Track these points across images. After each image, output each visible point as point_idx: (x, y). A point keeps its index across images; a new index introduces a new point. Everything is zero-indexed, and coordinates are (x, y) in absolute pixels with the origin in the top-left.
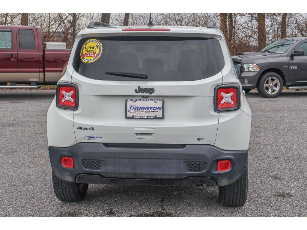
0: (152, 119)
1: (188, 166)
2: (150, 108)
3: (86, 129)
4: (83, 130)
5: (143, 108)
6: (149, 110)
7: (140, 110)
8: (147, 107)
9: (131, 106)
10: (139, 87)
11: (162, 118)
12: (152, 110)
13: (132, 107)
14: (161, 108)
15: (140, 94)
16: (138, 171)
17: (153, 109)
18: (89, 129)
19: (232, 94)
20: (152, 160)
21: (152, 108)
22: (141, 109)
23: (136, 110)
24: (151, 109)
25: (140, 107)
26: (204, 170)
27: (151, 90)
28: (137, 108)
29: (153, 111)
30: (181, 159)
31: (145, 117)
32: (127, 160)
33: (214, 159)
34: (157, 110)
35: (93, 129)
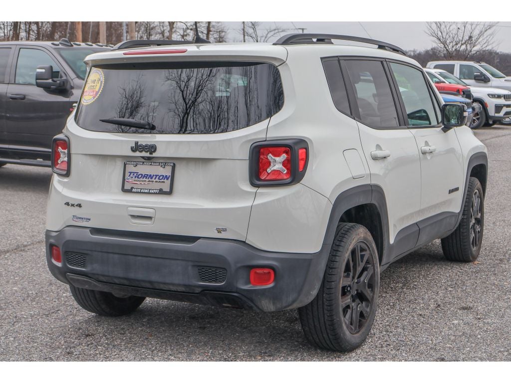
0: (154, 193)
1: (199, 272)
2: (154, 177)
3: (73, 205)
4: (70, 206)
5: (146, 176)
6: (153, 180)
7: (141, 179)
8: (150, 175)
9: (131, 173)
10: (136, 143)
11: (170, 193)
12: (157, 180)
13: (132, 174)
14: (169, 176)
15: (138, 154)
16: (132, 275)
17: (159, 179)
18: (77, 205)
19: (284, 157)
20: (149, 258)
21: (158, 177)
22: (143, 178)
23: (136, 179)
24: (155, 179)
25: (142, 175)
26: (224, 281)
27: (152, 148)
28: (138, 176)
29: (158, 181)
30: (188, 261)
31: (146, 191)
32: (116, 256)
33: (239, 265)
34: (164, 179)
35: (79, 206)
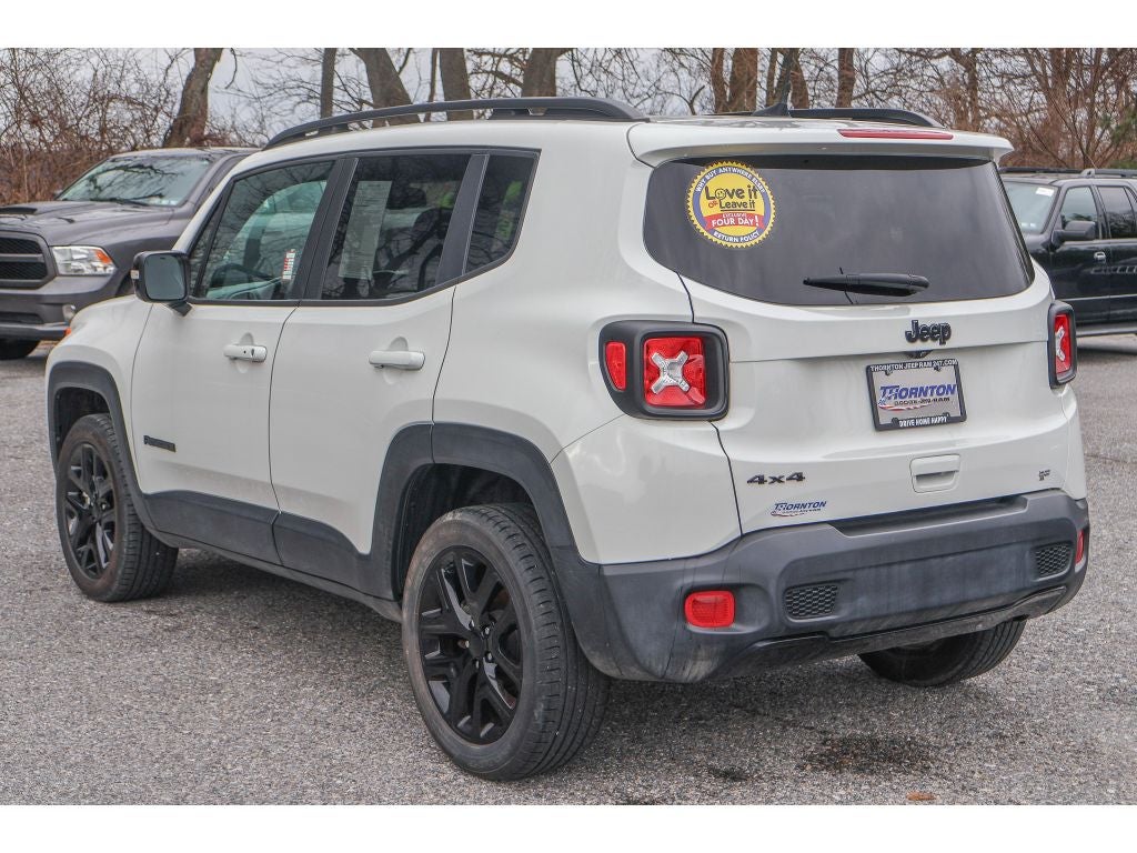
0: (940, 423)
1: (1038, 559)
3: (777, 480)
4: (766, 484)
5: (914, 392)
6: (928, 397)
7: (907, 399)
8: (922, 389)
9: (884, 389)
10: (916, 324)
11: (962, 418)
12: (935, 396)
13: (888, 390)
14: (954, 386)
17: (938, 394)
18: (790, 479)
20: (967, 555)
21: (935, 390)
22: (910, 397)
23: (898, 400)
24: (932, 395)
25: (906, 389)
26: (1066, 565)
28: (900, 393)
29: (938, 397)
30: (1025, 542)
31: (925, 422)
32: (906, 567)
34: (947, 393)
35: (800, 477)
